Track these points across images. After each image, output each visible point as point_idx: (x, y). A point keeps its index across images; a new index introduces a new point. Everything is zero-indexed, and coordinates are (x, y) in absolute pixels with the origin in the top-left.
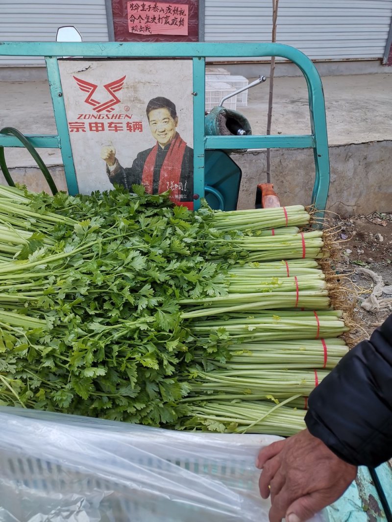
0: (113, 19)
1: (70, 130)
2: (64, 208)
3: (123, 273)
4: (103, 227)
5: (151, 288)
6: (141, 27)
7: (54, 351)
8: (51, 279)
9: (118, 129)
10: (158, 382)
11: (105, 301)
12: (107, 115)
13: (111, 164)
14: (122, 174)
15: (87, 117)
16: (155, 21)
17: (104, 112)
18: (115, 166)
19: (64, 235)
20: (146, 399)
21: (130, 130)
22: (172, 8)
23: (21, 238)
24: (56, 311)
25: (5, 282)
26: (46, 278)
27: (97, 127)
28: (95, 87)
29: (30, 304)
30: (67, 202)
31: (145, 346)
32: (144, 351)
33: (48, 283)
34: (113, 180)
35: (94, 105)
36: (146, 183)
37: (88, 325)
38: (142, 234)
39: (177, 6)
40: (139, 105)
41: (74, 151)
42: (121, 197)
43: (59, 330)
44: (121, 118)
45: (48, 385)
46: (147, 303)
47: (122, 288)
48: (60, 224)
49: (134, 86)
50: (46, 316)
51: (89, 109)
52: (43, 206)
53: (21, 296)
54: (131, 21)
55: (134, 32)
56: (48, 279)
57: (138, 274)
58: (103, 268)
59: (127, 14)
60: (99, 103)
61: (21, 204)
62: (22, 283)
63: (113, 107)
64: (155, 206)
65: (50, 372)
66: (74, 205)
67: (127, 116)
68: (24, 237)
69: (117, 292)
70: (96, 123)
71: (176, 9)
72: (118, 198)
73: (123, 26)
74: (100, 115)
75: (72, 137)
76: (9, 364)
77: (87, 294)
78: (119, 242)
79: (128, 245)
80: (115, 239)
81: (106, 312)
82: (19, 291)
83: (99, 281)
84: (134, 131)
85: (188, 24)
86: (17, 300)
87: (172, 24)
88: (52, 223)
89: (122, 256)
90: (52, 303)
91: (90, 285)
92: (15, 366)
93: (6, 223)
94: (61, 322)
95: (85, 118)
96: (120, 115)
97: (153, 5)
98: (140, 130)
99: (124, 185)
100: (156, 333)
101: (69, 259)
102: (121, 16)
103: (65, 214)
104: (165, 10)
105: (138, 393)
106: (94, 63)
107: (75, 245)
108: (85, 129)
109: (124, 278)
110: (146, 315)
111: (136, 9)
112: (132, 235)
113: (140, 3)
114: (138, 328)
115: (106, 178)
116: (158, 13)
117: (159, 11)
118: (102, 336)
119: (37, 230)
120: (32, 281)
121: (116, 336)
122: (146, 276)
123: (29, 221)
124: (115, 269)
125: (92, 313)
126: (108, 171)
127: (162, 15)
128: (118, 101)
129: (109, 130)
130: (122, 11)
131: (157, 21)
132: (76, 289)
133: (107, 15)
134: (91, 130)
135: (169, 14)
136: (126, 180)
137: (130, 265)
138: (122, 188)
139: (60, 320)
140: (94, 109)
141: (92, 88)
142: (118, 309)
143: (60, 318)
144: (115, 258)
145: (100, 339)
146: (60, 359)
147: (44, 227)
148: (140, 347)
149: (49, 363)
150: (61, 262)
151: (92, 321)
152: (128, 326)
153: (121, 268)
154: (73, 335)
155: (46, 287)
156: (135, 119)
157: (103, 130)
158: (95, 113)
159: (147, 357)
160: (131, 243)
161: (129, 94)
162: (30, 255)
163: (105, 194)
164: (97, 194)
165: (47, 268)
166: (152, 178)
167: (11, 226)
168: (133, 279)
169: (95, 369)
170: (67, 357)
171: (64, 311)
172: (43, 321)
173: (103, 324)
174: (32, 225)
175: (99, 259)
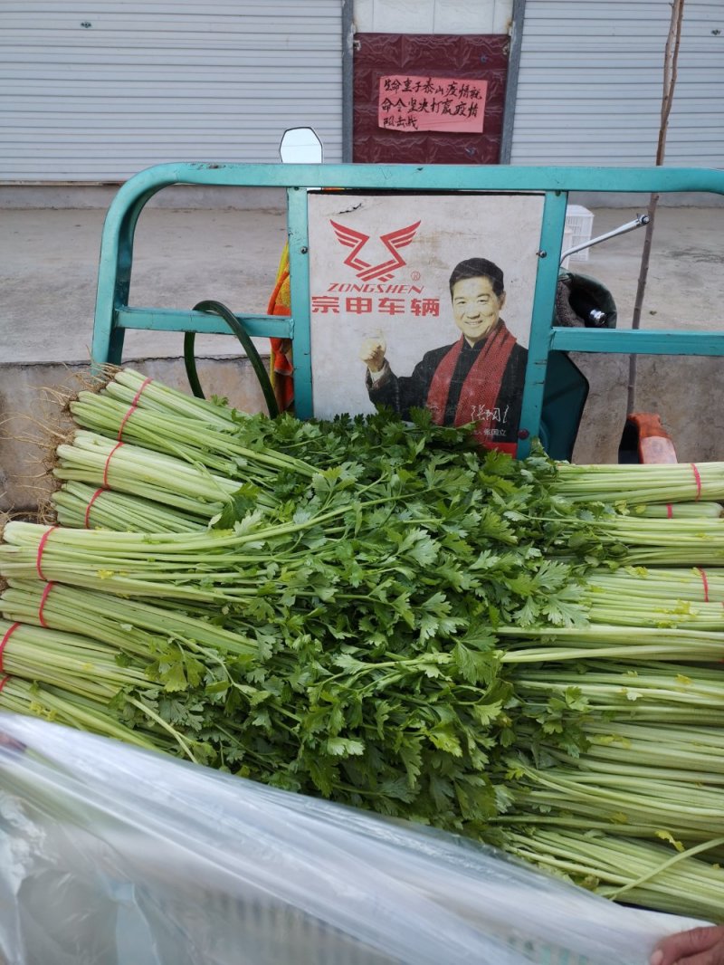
0: (354, 105)
1: (313, 308)
2: (294, 443)
3: (396, 569)
4: (361, 480)
5: (445, 601)
6: (400, 118)
7: (271, 698)
8: (272, 569)
9: (396, 309)
10: (453, 779)
11: (360, 615)
12: (379, 287)
13: (376, 369)
14: (392, 386)
15: (345, 288)
16: (426, 108)
17: (376, 281)
18: (382, 372)
19: (292, 490)
20: (429, 808)
21: (417, 312)
22: (459, 86)
23: (221, 491)
24: (278, 627)
25: (194, 566)
26: (262, 566)
27: (359, 305)
28: (365, 238)
29: (232, 609)
30: (299, 434)
31: (435, 708)
32: (431, 717)
33: (266, 576)
34: (375, 396)
35: (360, 269)
36: (435, 405)
37: (332, 658)
38: (428, 498)
39: (466, 82)
40: (437, 272)
41: (313, 345)
42: (391, 429)
43: (280, 662)
44: (403, 291)
45: (255, 758)
46: (436, 626)
47: (393, 595)
48: (286, 470)
49: (433, 238)
50: (258, 634)
51: (350, 275)
52: (260, 438)
53: (219, 593)
54: (384, 108)
55: (388, 126)
56: (265, 568)
57: (422, 572)
58: (362, 556)
59: (378, 97)
60: (368, 266)
61: (222, 432)
62: (221, 571)
63: (391, 273)
64: (448, 447)
65: (259, 736)
66: (312, 439)
67: (414, 288)
68: (227, 489)
69: (385, 601)
70: (359, 300)
71: (465, 88)
72: (385, 430)
73: (370, 117)
74: (367, 286)
75: (314, 322)
76: (191, 712)
77: (333, 601)
78: (388, 510)
79: (404, 517)
80: (381, 505)
81: (363, 638)
82: (217, 584)
83: (355, 579)
84: (424, 314)
85: (485, 113)
86: (212, 600)
87: (455, 114)
88: (273, 469)
89: (394, 536)
90: (272, 612)
91: (338, 585)
92: (200, 718)
93: (196, 463)
94: (286, 646)
95: (340, 290)
96: (402, 287)
97: (424, 81)
98: (434, 313)
99: (394, 405)
100: (453, 684)
101: (301, 535)
102: (368, 101)
103: (294, 452)
104: (445, 91)
105: (416, 796)
106: (369, 199)
107: (312, 511)
108: (338, 309)
109: (398, 576)
110: (433, 649)
111: (394, 88)
112: (411, 500)
113: (402, 79)
114: (422, 674)
115: (364, 392)
116: (433, 95)
117: (434, 91)
118: (358, 680)
119: (248, 479)
120: (240, 569)
121: (382, 682)
122: (435, 577)
123: (235, 462)
124: (383, 558)
125: (340, 636)
126: (369, 381)
127: (440, 98)
128: (402, 263)
129: (380, 311)
130: (369, 93)
131: (428, 108)
132: (313, 591)
133: (344, 99)
134: (348, 309)
135: (450, 97)
136: (398, 398)
137: (410, 553)
138: (390, 411)
139: (284, 643)
140: (359, 276)
141: (360, 241)
142: (384, 632)
143: (284, 639)
144: (382, 539)
145: (353, 685)
146: (281, 714)
147: (258, 475)
148: (424, 709)
149: (261, 720)
150: (289, 539)
151: (340, 652)
152: (405, 667)
153: (392, 559)
154: (307, 674)
155: (261, 582)
156: (428, 294)
157: (369, 310)
158: (359, 282)
159: (439, 730)
160: (410, 513)
161: (423, 252)
162: (237, 522)
163: (359, 419)
164: (345, 419)
165: (266, 547)
166: (446, 397)
167: (205, 469)
168: (414, 581)
169: (345, 741)
170: (294, 712)
171: (290, 628)
172: (252, 642)
173: (358, 658)
174: (239, 469)
175: (355, 539)
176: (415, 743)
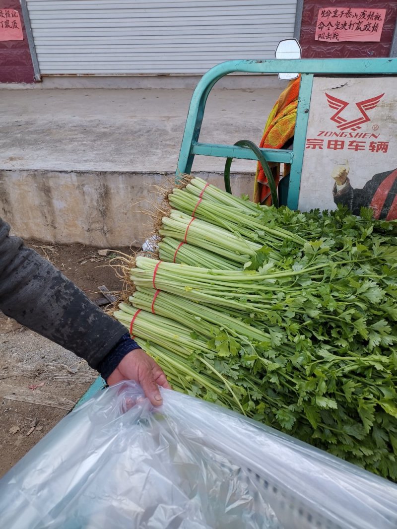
0: (301, 27)
1: (307, 146)
2: (291, 224)
3: (356, 303)
4: (332, 249)
5: (387, 325)
6: (329, 34)
7: (279, 369)
8: (280, 295)
9: (359, 148)
10: (389, 431)
11: (331, 328)
12: (350, 134)
13: (341, 183)
14: (349, 194)
15: (328, 134)
16: (345, 27)
17: (349, 130)
18: (344, 185)
19: (290, 252)
20: (372, 445)
21: (373, 150)
22: (367, 13)
23: (250, 249)
24: (284, 329)
25: (236, 290)
26: (274, 293)
27: (336, 145)
28: (346, 104)
29: (256, 315)
30: (295, 219)
31: (379, 388)
32: (377, 393)
33: (277, 299)
34: (337, 200)
35: (340, 123)
36: (374, 208)
37: (317, 351)
38: (373, 262)
39: (373, 10)
40: (390, 125)
41: (304, 168)
42: (349, 219)
43: (285, 349)
44: (365, 137)
45: (267, 399)
46: (380, 339)
47: (354, 319)
48: (288, 241)
49: (391, 104)
50: (271, 331)
51: (333, 127)
52: (273, 221)
53: (250, 306)
54: (319, 28)
55: (320, 39)
56: (276, 295)
57: (371, 306)
58: (335, 294)
59: (316, 22)
60: (345, 121)
61: (249, 215)
62: (251, 294)
63: (359, 125)
64: (382, 233)
65: (270, 388)
66: (302, 222)
67: (373, 135)
68: (253, 248)
69: (350, 322)
70: (336, 141)
71: (371, 14)
72: (345, 220)
73: (310, 34)
74: (343, 133)
75: (306, 154)
76: (232, 369)
77: (318, 318)
78: (349, 268)
79: (359, 273)
80: (344, 265)
81: (333, 341)
82: (249, 301)
83: (331, 306)
84: (377, 151)
85: (383, 29)
86: (245, 309)
87: (363, 30)
88: (280, 239)
89: (353, 283)
90: (280, 320)
91: (320, 309)
92: (237, 373)
93: (235, 232)
94: (289, 340)
95: (325, 135)
96: (366, 134)
97: (346, 10)
98: (384, 150)
99: (349, 206)
100: (391, 375)
101: (297, 278)
102: (310, 24)
103: (291, 229)
104: (358, 16)
105: (365, 436)
106: (353, 80)
107: (303, 264)
108: (322, 147)
109: (356, 306)
110: (377, 353)
111: (327, 16)
112: (363, 263)
113: (332, 9)
114: (373, 367)
115: (331, 197)
116: (351, 19)
117: (352, 16)
118: (333, 365)
119: (264, 243)
120: (263, 294)
121: (347, 369)
122: (379, 310)
123: (257, 233)
124: (347, 296)
125: (320, 338)
126: (335, 191)
127: (355, 20)
128: (368, 119)
129: (348, 149)
130: (311, 19)
131: (347, 27)
132: (304, 310)
133: (296, 23)
134: (329, 147)
135: (361, 20)
136: (352, 201)
137: (365, 295)
138: (346, 208)
139: (287, 338)
140: (338, 127)
141: (342, 106)
142: (346, 339)
143: (288, 336)
144: (346, 284)
145: (330, 368)
146: (284, 377)
147: (269, 241)
148: (372, 387)
149: (274, 380)
150: (290, 279)
151: (321, 348)
152: (363, 361)
153: (353, 297)
154: (302, 358)
155: (274, 302)
156: (382, 138)
157: (342, 148)
158: (338, 131)
160: (362, 271)
161: (382, 113)
162: (260, 267)
163: (325, 213)
164: (316, 212)
165: (277, 283)
166: (384, 202)
167: (240, 236)
168: (366, 311)
169: (326, 399)
170: (292, 377)
171: (290, 330)
172: (267, 335)
173: (331, 352)
174: (259, 237)
175: (330, 283)
176: (370, 407)
